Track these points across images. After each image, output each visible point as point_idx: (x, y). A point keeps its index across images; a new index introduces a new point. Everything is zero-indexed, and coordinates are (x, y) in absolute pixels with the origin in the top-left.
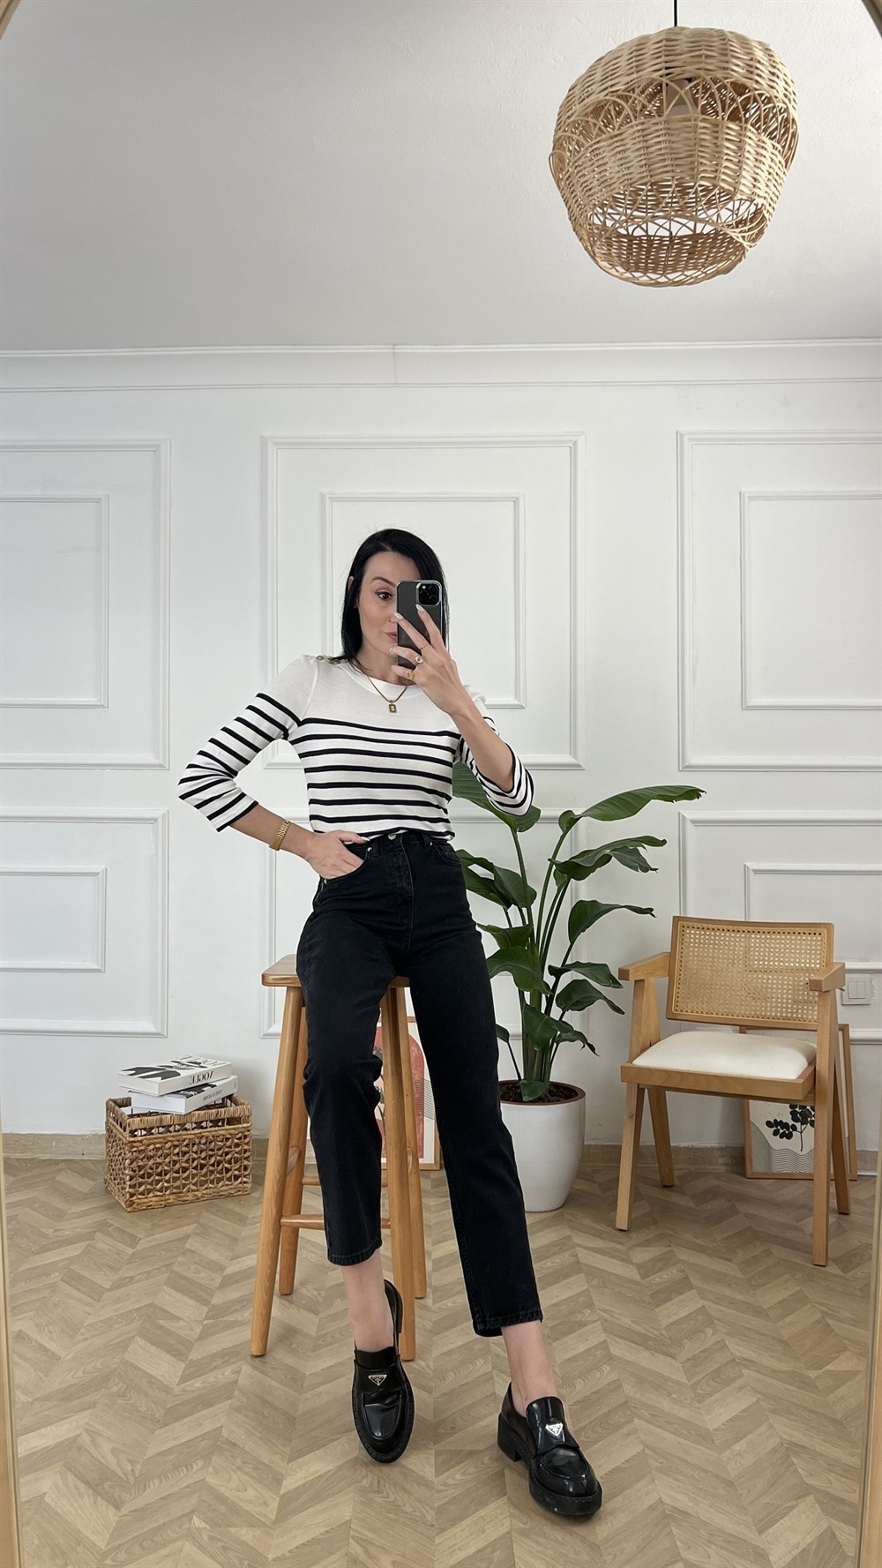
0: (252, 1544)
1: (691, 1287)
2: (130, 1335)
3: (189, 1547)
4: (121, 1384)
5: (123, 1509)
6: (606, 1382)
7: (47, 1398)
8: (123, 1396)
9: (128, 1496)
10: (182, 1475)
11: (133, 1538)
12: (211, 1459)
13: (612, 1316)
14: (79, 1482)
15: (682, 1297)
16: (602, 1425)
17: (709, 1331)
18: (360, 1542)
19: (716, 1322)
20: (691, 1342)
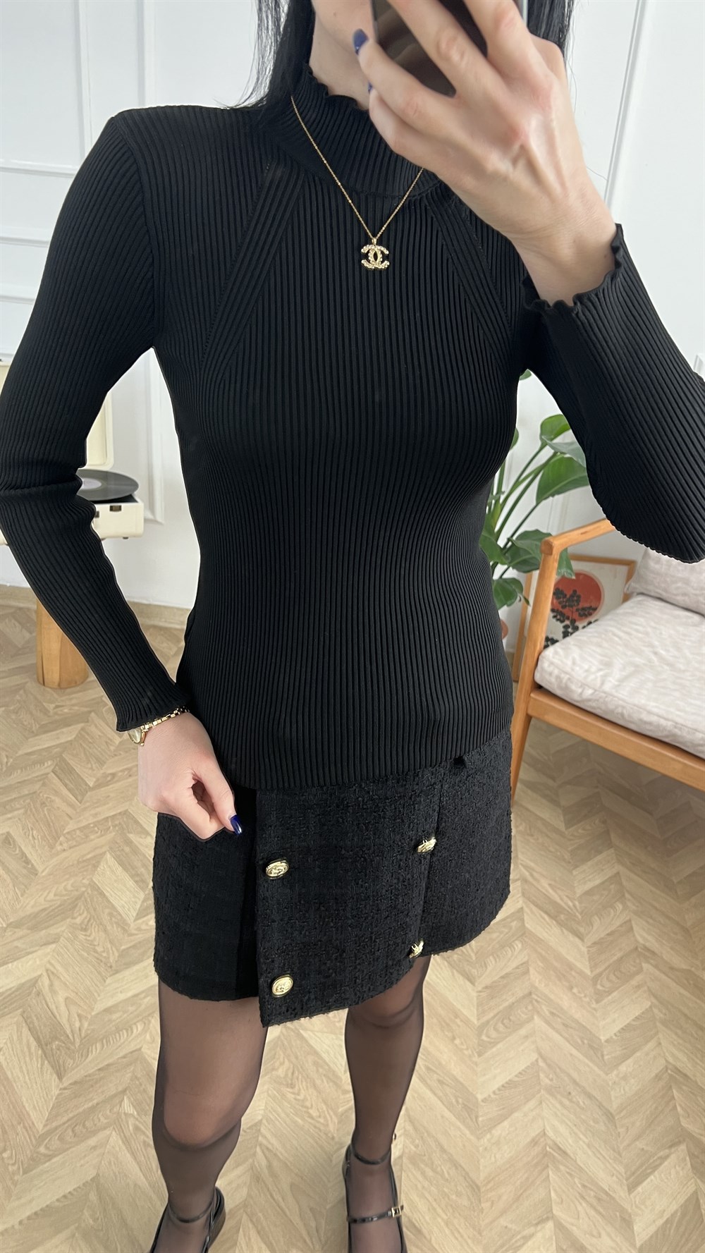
1: (610, 845)
2: (103, 850)
3: (115, 1139)
4: (86, 912)
5: (64, 1079)
6: (514, 965)
7: (17, 925)
8: (85, 930)
9: (72, 1061)
10: (122, 1041)
11: (68, 1120)
12: (150, 1022)
13: (532, 875)
14: (32, 1039)
15: (599, 857)
16: (505, 1021)
17: (619, 906)
18: (265, 1151)
19: (627, 895)
20: (600, 919)
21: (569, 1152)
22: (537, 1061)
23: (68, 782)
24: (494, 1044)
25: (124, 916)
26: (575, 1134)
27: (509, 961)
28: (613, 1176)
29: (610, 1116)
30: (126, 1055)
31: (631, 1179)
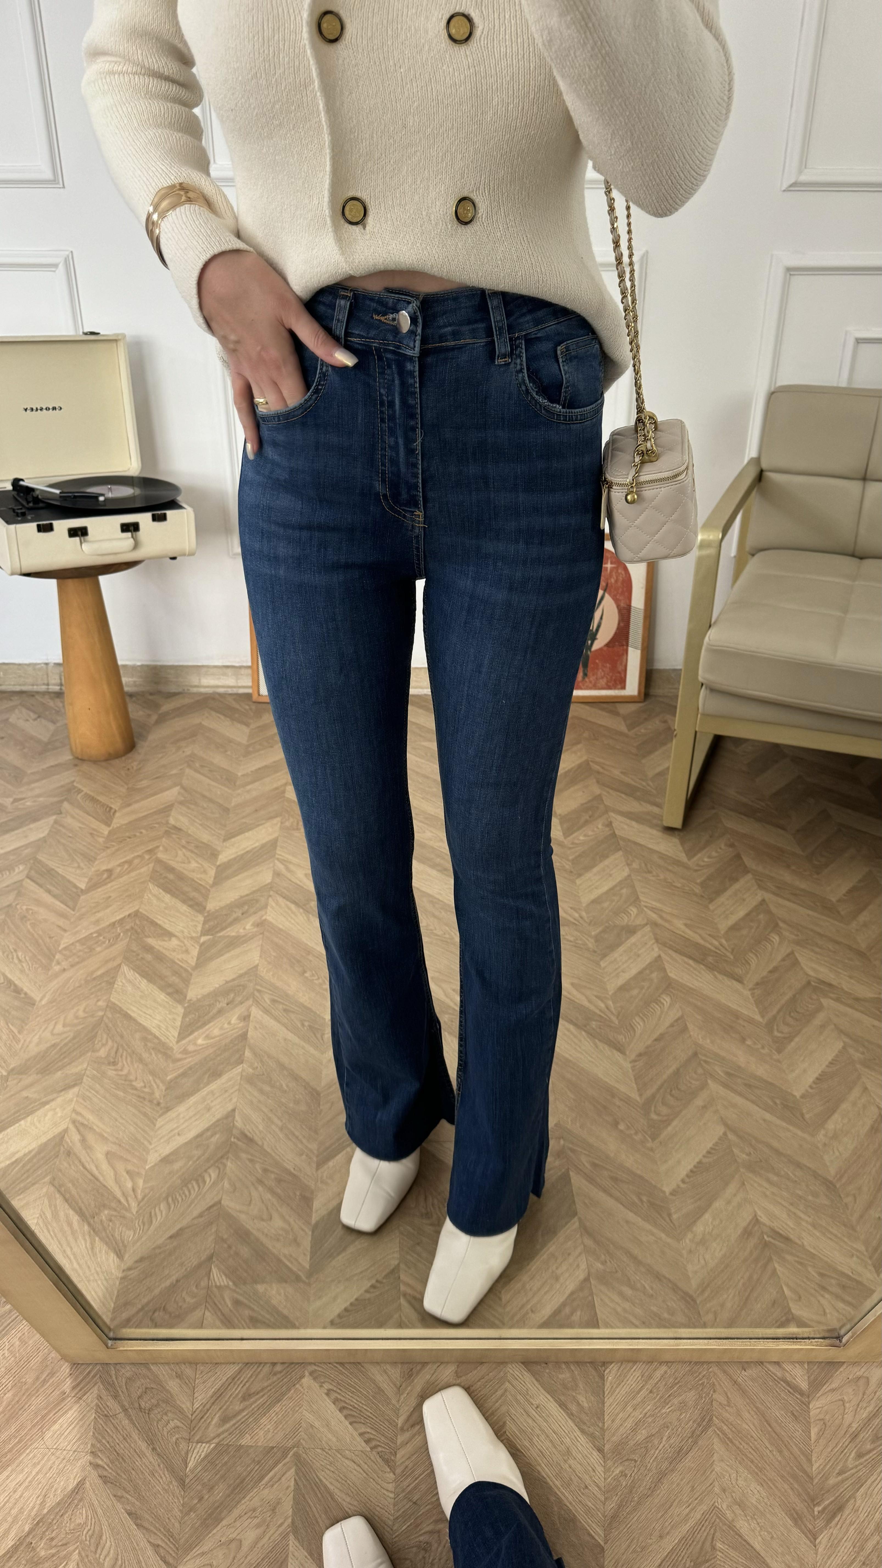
0: (285, 1312)
1: (746, 870)
2: (115, 964)
3: (212, 1320)
4: (110, 1044)
5: (126, 1257)
6: (667, 1024)
8: (114, 1064)
9: (132, 1232)
10: (193, 1196)
12: (225, 1166)
13: (662, 918)
14: (71, 1212)
16: (673, 1092)
17: (776, 938)
19: (781, 924)
20: (756, 956)
21: (792, 1237)
22: (725, 1134)
23: (52, 888)
24: (667, 1122)
25: (163, 1039)
26: (795, 1214)
27: (659, 1019)
28: (853, 1256)
29: (829, 1185)
30: (204, 1212)
31: (876, 1255)
